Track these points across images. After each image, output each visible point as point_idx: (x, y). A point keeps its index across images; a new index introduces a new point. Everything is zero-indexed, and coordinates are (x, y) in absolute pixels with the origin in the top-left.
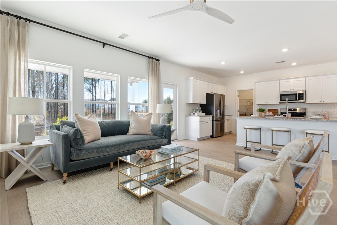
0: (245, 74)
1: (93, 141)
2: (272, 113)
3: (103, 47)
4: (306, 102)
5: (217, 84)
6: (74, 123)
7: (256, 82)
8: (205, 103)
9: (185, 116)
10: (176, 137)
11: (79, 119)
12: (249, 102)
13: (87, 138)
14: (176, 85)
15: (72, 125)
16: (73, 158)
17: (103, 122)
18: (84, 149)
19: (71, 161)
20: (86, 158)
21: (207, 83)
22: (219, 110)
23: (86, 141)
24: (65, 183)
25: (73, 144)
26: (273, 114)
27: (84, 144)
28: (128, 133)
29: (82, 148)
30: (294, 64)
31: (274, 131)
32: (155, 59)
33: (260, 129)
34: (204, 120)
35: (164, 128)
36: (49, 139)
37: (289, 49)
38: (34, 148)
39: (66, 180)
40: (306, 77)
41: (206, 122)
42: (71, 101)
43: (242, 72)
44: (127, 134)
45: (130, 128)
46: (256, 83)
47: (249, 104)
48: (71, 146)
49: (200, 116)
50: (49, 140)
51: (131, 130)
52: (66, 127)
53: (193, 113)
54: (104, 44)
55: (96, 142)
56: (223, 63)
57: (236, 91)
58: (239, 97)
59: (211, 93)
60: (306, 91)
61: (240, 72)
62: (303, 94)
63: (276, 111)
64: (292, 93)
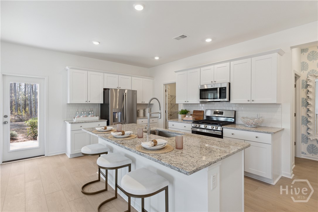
4: (231, 102)
5: (131, 76)
8: (102, 102)
21: (105, 74)
22: (120, 113)
30: (209, 40)
40: (230, 61)
43: (157, 58)
53: (76, 116)
58: (167, 93)
59: (118, 88)
60: (230, 84)
61: (154, 58)
62: (225, 88)
63: (202, 114)
64: (212, 86)
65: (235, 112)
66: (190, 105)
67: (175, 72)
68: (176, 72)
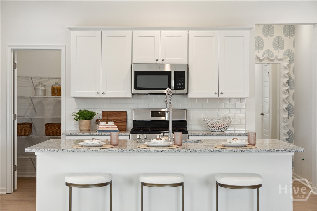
2: (115, 123)
7: (70, 29)
12: (41, 87)
26: (116, 128)
46: (73, 32)
47: (40, 93)
57: (10, 51)
60: (188, 65)
62: (184, 72)
63: (122, 118)
64: (160, 67)
65: (186, 111)
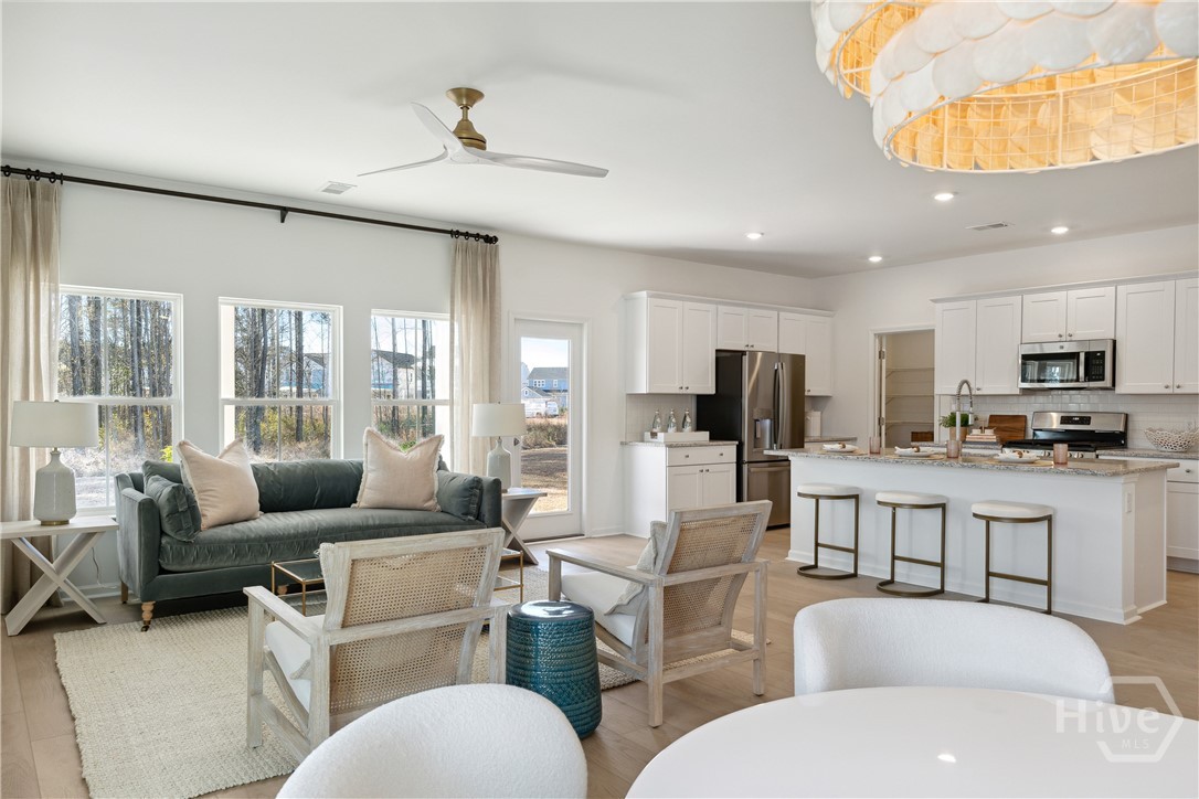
0: (890, 263)
1: (232, 523)
3: (283, 221)
4: (1118, 390)
5: (779, 310)
6: (177, 469)
8: (712, 391)
9: (622, 443)
10: (581, 526)
11: (189, 458)
13: (210, 512)
14: (581, 325)
15: (173, 475)
16: (167, 564)
17: (271, 468)
18: (196, 542)
19: (163, 571)
20: (203, 566)
21: (721, 307)
22: (768, 422)
23: (205, 522)
24: (146, 628)
25: (167, 528)
27: (197, 528)
28: (355, 502)
29: (189, 538)
30: (1060, 230)
31: (897, 509)
32: (477, 236)
33: (856, 497)
34: (688, 461)
35: (472, 488)
36: (115, 516)
37: (955, 193)
38: (78, 535)
39: (149, 622)
40: (1116, 283)
41: (701, 468)
42: (180, 402)
43: (875, 259)
44: (353, 505)
45: (361, 487)
48: (163, 533)
49: (670, 446)
50: (115, 519)
51: (366, 494)
52: (157, 480)
53: (655, 430)
54: (284, 211)
55: (237, 526)
56: (754, 237)
57: (872, 336)
58: (884, 361)
59: (746, 349)
60: (1114, 342)
61: (866, 257)
62: (1103, 353)
63: (1018, 425)
64: (1062, 347)
65: (1127, 416)
66: (988, 400)
67: (932, 300)
68: (935, 301)
